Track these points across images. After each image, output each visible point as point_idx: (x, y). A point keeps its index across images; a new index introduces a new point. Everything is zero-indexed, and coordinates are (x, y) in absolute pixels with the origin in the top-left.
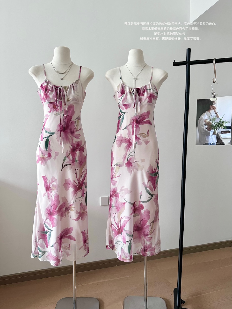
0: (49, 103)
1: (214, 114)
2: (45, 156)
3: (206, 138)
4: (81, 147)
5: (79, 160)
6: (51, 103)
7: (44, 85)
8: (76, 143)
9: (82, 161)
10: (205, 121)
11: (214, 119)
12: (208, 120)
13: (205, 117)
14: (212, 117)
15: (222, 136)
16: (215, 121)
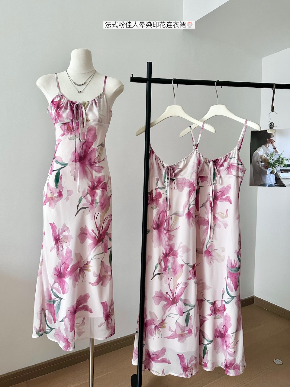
0: (62, 124)
1: (271, 149)
2: (55, 196)
3: (263, 178)
4: (104, 184)
5: (100, 202)
6: (65, 124)
7: (55, 100)
8: (97, 179)
9: (105, 204)
10: (261, 157)
11: (272, 155)
12: (265, 156)
13: (261, 152)
14: (270, 153)
15: (282, 175)
16: (273, 158)
